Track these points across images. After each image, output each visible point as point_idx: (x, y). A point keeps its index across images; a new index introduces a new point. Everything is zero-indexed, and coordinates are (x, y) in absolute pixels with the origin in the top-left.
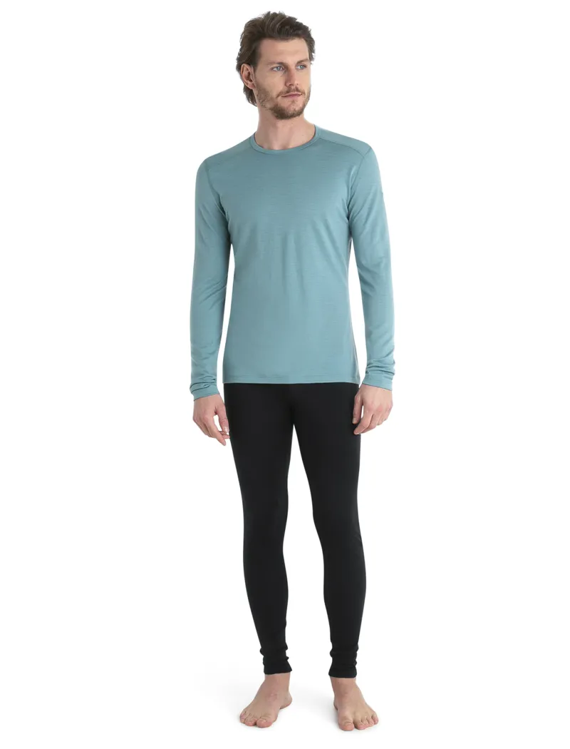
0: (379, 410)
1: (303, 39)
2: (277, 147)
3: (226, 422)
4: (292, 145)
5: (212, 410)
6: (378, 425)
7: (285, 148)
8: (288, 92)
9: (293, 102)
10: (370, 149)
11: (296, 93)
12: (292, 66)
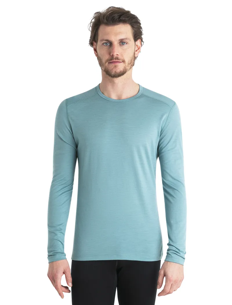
0: (176, 282)
1: (128, 25)
2: (114, 97)
3: (70, 279)
4: (124, 97)
5: (61, 271)
6: (174, 291)
7: (119, 98)
8: (111, 60)
9: (115, 67)
10: (174, 103)
11: (117, 60)
12: (116, 43)
